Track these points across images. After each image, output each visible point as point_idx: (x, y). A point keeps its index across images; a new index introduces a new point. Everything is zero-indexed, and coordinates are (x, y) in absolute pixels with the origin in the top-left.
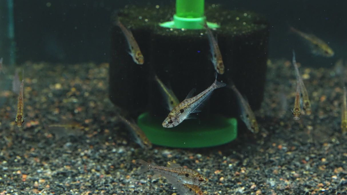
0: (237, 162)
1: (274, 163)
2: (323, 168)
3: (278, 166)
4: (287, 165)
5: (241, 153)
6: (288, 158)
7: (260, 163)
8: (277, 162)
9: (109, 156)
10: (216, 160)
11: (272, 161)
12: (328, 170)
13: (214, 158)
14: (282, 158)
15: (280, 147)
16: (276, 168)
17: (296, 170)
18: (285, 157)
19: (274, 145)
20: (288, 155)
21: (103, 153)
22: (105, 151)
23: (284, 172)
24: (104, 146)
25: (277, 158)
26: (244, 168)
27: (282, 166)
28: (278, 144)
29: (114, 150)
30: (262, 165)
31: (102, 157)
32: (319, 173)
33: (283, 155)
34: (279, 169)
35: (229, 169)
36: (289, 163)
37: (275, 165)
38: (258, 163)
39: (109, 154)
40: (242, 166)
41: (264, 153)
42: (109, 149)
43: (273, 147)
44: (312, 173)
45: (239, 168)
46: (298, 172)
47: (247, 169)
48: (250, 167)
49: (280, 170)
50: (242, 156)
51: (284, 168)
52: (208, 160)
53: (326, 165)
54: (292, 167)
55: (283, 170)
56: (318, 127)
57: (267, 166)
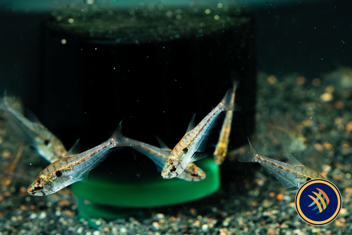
0: (215, 222)
1: (268, 220)
2: (341, 222)
3: (275, 223)
4: (288, 222)
5: (224, 210)
6: (291, 211)
7: (249, 221)
8: (274, 217)
9: (25, 225)
10: (184, 221)
11: (266, 218)
12: (348, 224)
13: (182, 219)
14: (281, 212)
15: (280, 197)
16: (273, 226)
17: (301, 228)
18: (286, 211)
19: (272, 195)
20: (290, 208)
21: (18, 221)
22: (20, 218)
23: (284, 231)
24: (19, 212)
25: (275, 212)
26: (225, 230)
27: (281, 223)
28: (277, 193)
29: (33, 216)
30: (252, 224)
31: (16, 227)
32: (335, 230)
33: (283, 208)
34: (276, 228)
35: (202, 232)
36: (292, 218)
37: (270, 222)
38: (245, 221)
39: (26, 222)
40: (223, 227)
41: (256, 208)
42: (26, 215)
43: (270, 199)
44: (324, 230)
45: (217, 230)
46: (304, 230)
47: (229, 230)
48: (234, 227)
49: (278, 230)
50: (225, 214)
51: (284, 226)
52: (173, 222)
53: (346, 217)
54: (297, 223)
55: (281, 229)
56: (339, 167)
57: (259, 225)
